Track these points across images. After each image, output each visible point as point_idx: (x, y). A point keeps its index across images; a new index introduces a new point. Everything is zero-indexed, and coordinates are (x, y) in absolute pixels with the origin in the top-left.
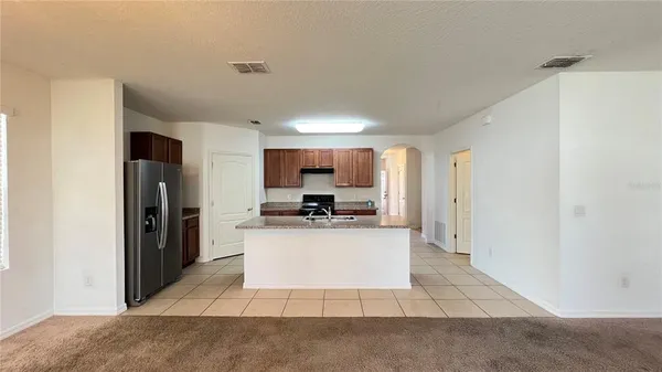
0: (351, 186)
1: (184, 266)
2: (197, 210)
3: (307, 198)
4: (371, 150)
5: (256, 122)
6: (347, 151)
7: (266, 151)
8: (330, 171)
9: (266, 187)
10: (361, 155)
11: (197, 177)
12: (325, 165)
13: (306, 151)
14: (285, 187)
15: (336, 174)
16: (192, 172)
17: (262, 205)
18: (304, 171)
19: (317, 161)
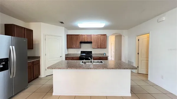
0: (98, 48)
1: (29, 82)
2: (39, 57)
3: (82, 52)
4: (106, 35)
5: (62, 23)
6: (97, 35)
7: (67, 35)
8: (91, 42)
9: (67, 48)
10: (102, 37)
11: (39, 44)
12: (89, 40)
13: (82, 35)
14: (74, 48)
15: (93, 44)
16: (37, 43)
17: (66, 55)
18: (81, 43)
19: (86, 39)
